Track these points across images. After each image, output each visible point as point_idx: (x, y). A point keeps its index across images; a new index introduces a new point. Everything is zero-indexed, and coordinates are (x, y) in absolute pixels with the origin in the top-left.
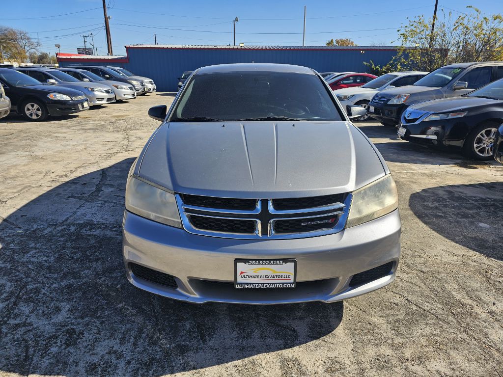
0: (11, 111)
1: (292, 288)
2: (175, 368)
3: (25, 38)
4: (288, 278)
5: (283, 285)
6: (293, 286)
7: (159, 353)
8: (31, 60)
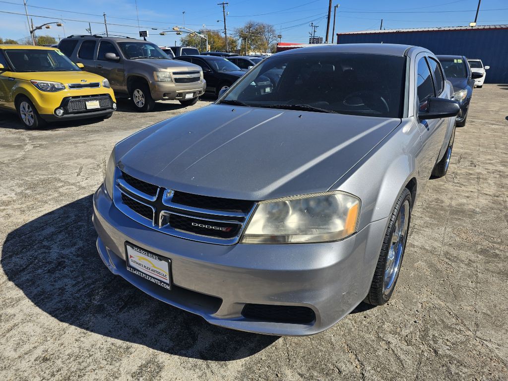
0: (206, 91)
1: (168, 289)
2: (78, 321)
3: (271, 31)
4: (165, 278)
5: (161, 283)
6: (168, 288)
7: (84, 305)
8: (271, 50)
